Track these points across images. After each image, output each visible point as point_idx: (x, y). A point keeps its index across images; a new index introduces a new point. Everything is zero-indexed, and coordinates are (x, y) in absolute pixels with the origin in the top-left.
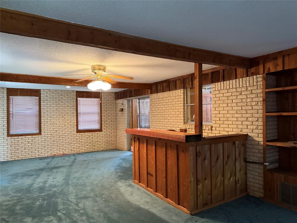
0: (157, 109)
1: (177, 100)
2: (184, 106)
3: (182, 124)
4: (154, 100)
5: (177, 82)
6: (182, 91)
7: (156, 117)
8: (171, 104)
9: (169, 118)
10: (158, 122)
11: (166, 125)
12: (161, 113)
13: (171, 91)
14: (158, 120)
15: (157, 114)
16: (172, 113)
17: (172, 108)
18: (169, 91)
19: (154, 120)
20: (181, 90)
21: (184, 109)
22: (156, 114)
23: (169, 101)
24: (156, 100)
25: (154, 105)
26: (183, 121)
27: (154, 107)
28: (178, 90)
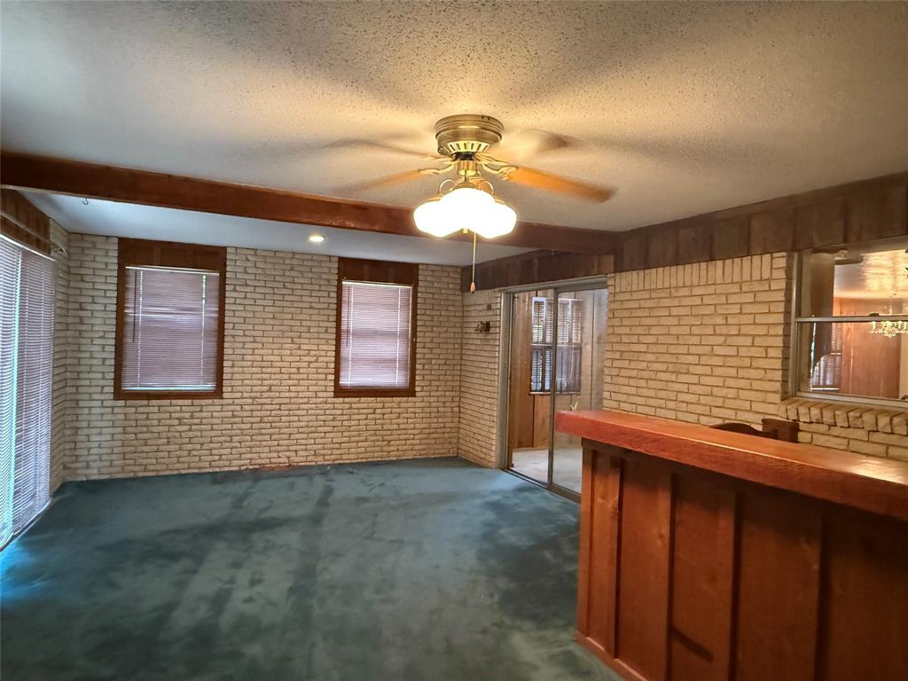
0: (640, 330)
1: (749, 298)
2: (787, 324)
3: (777, 398)
4: (627, 296)
5: (755, 223)
6: (781, 261)
7: (632, 363)
8: (715, 314)
9: (699, 370)
10: (643, 383)
11: (682, 397)
12: (662, 349)
13: (719, 263)
14: (645, 374)
15: (642, 348)
16: (718, 350)
17: (724, 330)
18: (712, 259)
19: (623, 373)
20: (775, 255)
21: (786, 335)
22: (635, 347)
23: (707, 300)
24: (636, 296)
25: (626, 314)
26: (778, 386)
27: (626, 322)
28: (756, 259)
